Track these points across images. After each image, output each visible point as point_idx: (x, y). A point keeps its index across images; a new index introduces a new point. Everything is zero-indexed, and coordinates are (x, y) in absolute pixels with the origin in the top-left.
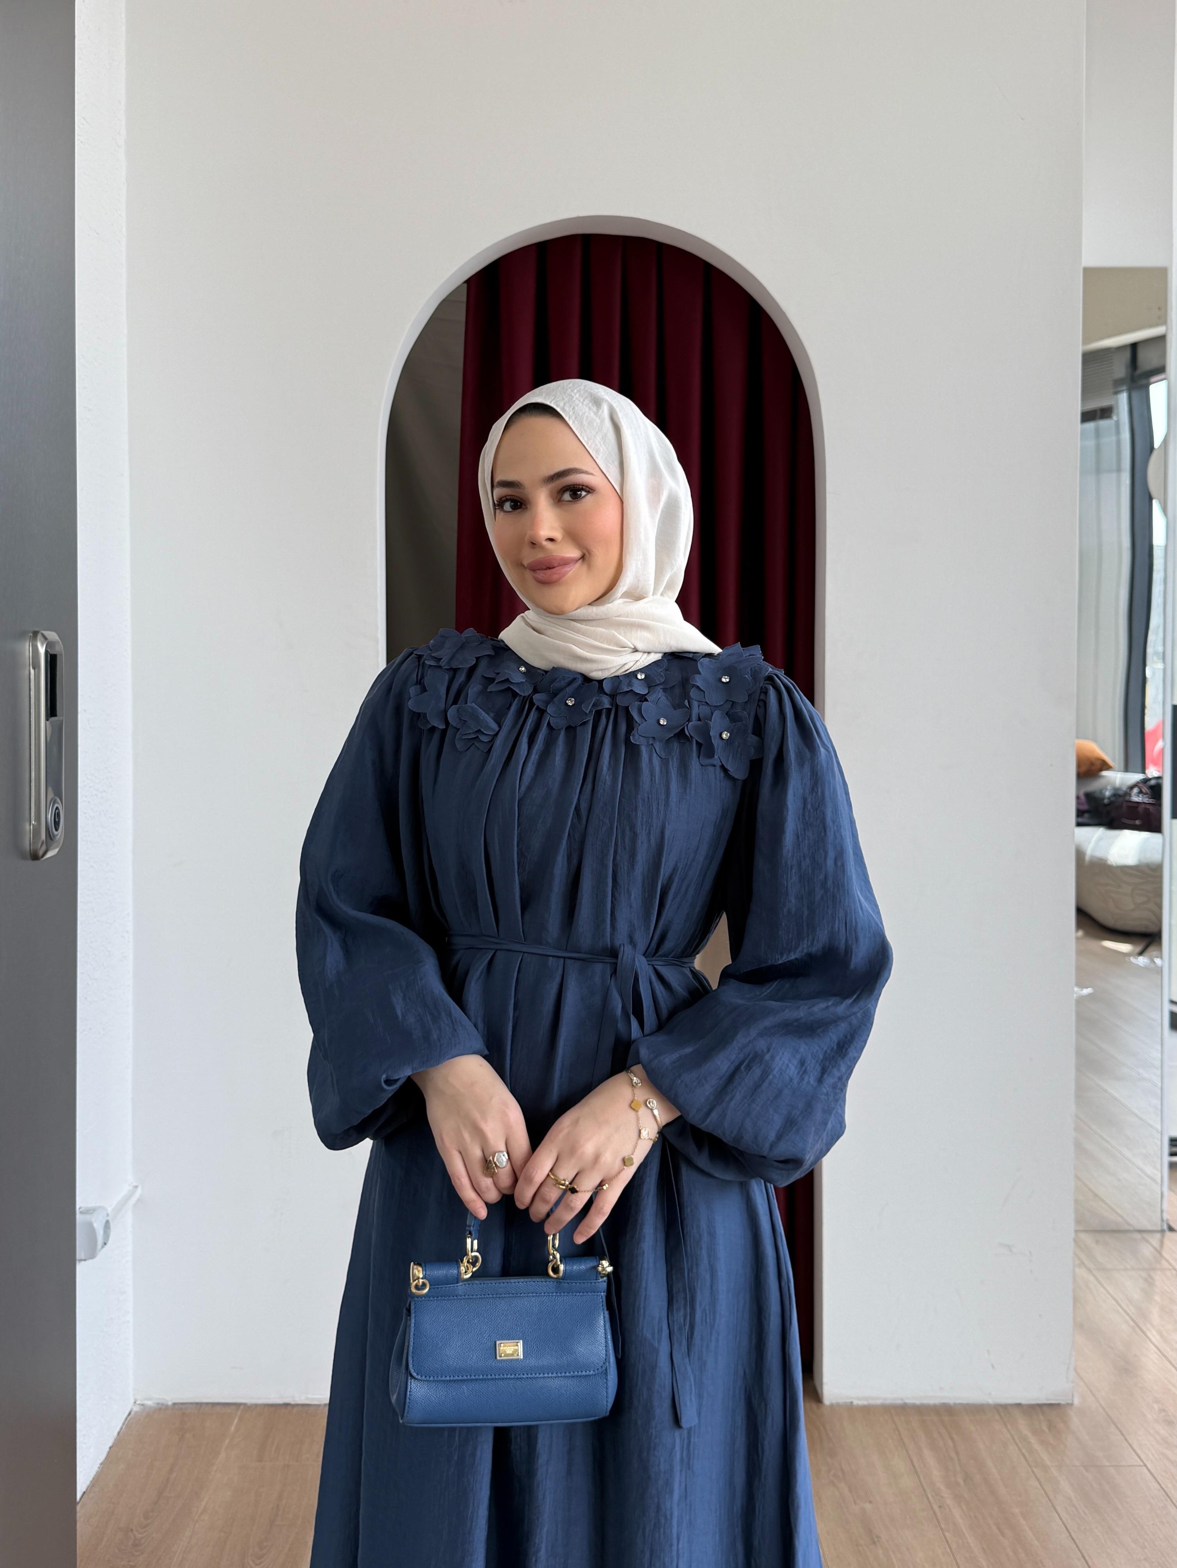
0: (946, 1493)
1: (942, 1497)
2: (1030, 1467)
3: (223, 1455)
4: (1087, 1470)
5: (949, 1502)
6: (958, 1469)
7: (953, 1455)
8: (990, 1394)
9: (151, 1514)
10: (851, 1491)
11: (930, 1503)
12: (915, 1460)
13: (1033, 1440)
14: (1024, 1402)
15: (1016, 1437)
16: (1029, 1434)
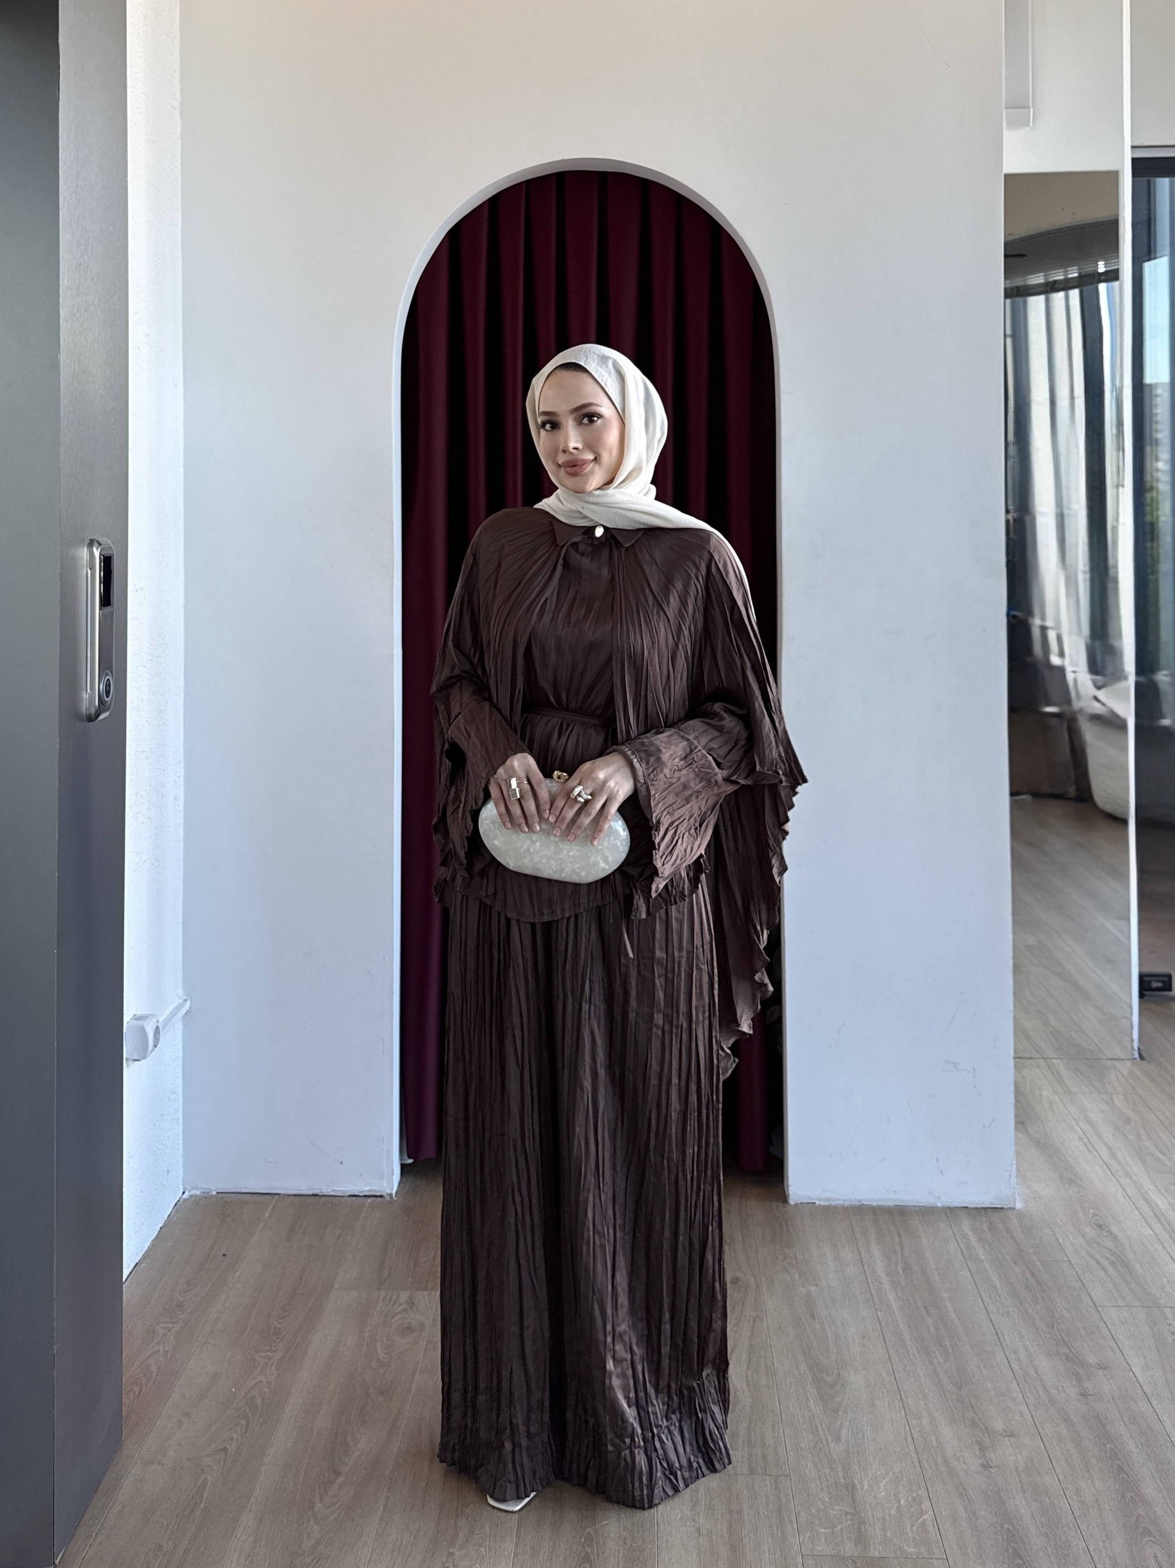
0: (885, 1280)
1: (881, 1283)
2: (965, 1259)
3: (257, 1235)
4: (1016, 1265)
5: (887, 1287)
6: (900, 1259)
7: (898, 1249)
8: (939, 1197)
9: (192, 1282)
10: (800, 1276)
11: (869, 1288)
12: (863, 1251)
13: (973, 1238)
14: (969, 1206)
15: (958, 1236)
16: (969, 1233)
